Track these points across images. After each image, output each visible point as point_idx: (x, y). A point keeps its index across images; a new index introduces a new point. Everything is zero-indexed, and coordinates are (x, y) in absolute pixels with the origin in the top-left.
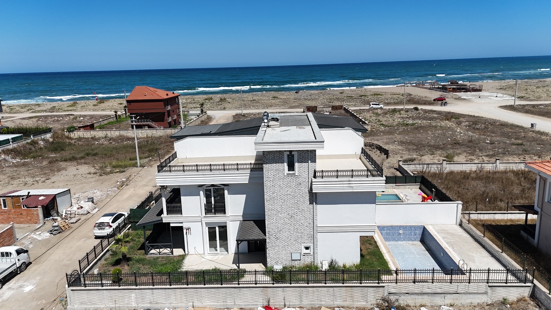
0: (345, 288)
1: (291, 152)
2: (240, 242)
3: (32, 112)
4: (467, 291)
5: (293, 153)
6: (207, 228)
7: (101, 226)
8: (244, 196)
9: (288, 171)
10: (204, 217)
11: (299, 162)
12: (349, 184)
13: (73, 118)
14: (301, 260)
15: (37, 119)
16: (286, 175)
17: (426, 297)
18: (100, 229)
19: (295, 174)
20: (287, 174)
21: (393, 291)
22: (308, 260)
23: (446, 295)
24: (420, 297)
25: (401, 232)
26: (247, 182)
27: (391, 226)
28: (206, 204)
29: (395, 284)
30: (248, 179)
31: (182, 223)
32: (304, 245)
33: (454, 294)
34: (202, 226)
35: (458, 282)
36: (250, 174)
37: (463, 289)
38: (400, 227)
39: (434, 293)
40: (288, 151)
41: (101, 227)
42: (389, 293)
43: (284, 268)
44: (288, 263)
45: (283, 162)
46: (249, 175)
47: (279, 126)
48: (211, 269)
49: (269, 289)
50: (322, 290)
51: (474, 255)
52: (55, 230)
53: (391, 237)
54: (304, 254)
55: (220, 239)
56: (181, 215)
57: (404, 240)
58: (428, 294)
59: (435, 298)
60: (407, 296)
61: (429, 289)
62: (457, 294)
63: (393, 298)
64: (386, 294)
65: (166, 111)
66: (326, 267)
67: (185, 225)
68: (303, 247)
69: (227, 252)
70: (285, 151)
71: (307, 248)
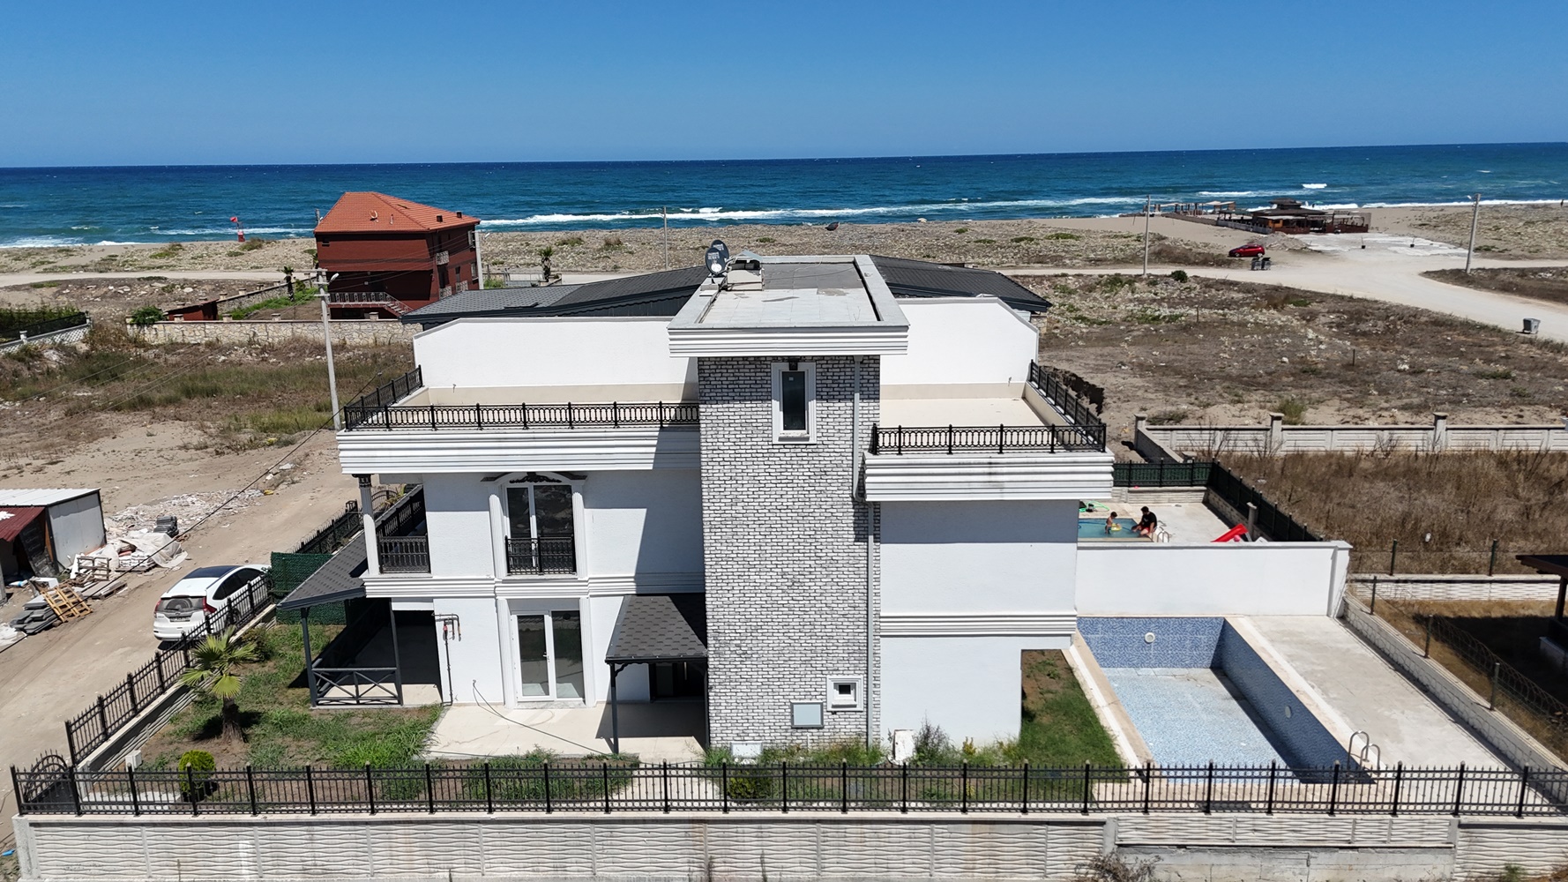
0: (970, 826)
1: (794, 361)
2: (620, 666)
3: (45, 271)
4: (1384, 842)
5: (801, 367)
6: (514, 618)
7: (178, 606)
8: (640, 514)
9: (785, 429)
10: (504, 581)
11: (820, 398)
12: (990, 474)
13: (163, 289)
14: (822, 728)
15: (55, 289)
16: (776, 441)
17: (1244, 859)
18: (175, 617)
19: (808, 439)
20: (781, 439)
21: (1134, 837)
22: (846, 728)
23: (1313, 854)
24: (1226, 859)
25: (1150, 636)
26: (650, 467)
28: (509, 537)
29: (1141, 814)
30: (653, 456)
31: (430, 600)
32: (835, 676)
33: (1341, 852)
34: (497, 612)
35: (1355, 812)
36: (659, 439)
37: (1371, 833)
38: (1148, 623)
39: (1274, 847)
40: (783, 359)
41: (177, 610)
42: (1120, 846)
43: (767, 754)
44: (780, 738)
45: (767, 398)
46: (655, 442)
47: (759, 286)
48: (522, 753)
49: (710, 828)
50: (894, 831)
51: (1396, 715)
52: (35, 620)
53: (1117, 652)
54: (834, 706)
55: (557, 656)
56: (427, 575)
57: (1159, 664)
58: (1253, 850)
59: (1275, 863)
60: (1180, 855)
61: (1256, 834)
62: (1351, 852)
63: (1132, 861)
64: (1110, 847)
65: (435, 269)
66: (905, 752)
67: (440, 608)
68: (831, 685)
69: (581, 699)
70: (775, 359)
71: (844, 689)
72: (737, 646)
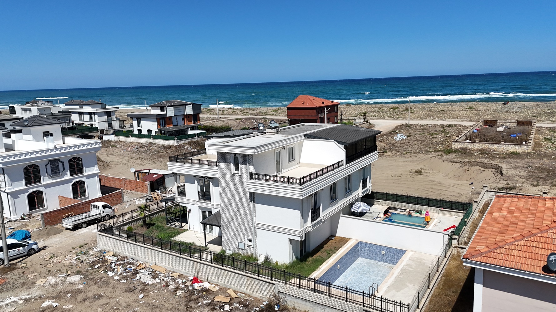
0: (247, 277)
1: (235, 154)
4: (343, 309)
5: (237, 155)
6: (201, 211)
9: (235, 171)
10: (198, 202)
11: (241, 164)
12: (274, 188)
14: (245, 250)
16: (232, 174)
17: (308, 304)
19: (239, 174)
20: (234, 173)
21: (282, 290)
22: (249, 251)
23: (325, 308)
24: (304, 303)
27: (373, 244)
28: (200, 191)
29: (284, 284)
31: (186, 204)
32: (247, 237)
33: (332, 309)
34: (198, 209)
35: (335, 298)
37: (340, 305)
39: (315, 303)
40: (233, 153)
42: (279, 292)
43: (233, 254)
44: (237, 251)
45: (231, 163)
49: (198, 264)
50: (232, 274)
52: (149, 199)
54: (247, 245)
56: (185, 198)
58: (310, 302)
59: (316, 307)
60: (293, 298)
61: (311, 297)
62: (335, 310)
63: (282, 296)
64: (277, 292)
66: (261, 260)
67: (188, 206)
68: (246, 239)
70: (232, 153)
71: (250, 241)
72: (227, 224)
